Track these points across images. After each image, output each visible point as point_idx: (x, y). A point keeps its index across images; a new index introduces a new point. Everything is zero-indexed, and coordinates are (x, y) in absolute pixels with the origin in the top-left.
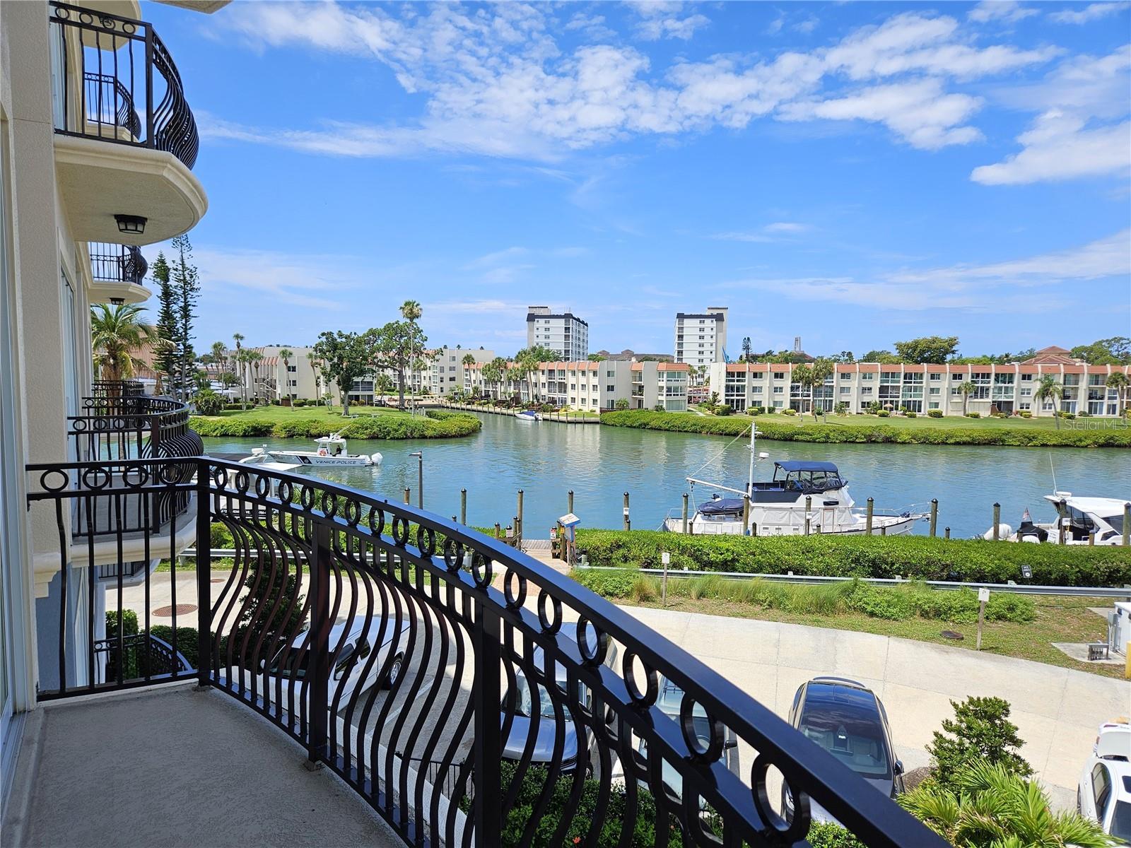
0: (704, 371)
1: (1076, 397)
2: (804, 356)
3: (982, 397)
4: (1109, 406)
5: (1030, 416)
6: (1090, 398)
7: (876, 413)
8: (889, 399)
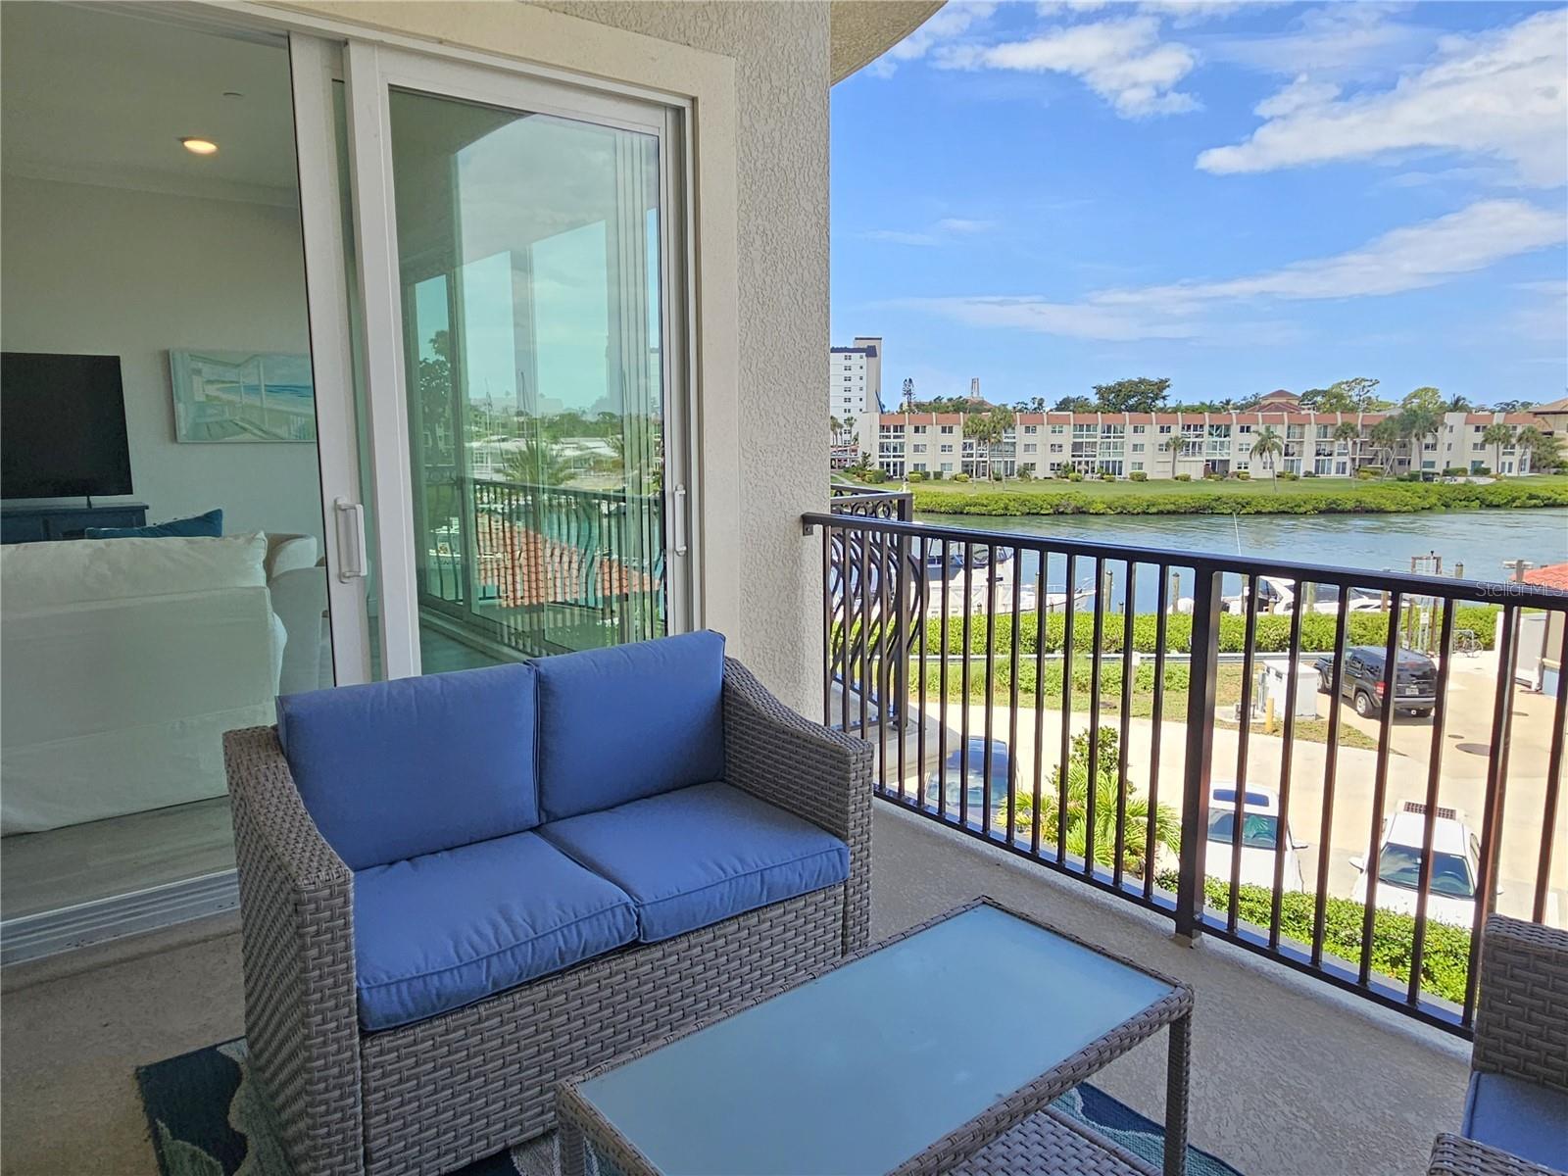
0: (851, 425)
1: (1301, 454)
2: (982, 403)
3: (1194, 454)
4: (1338, 463)
5: (1248, 478)
6: (1318, 454)
7: (1067, 478)
8: (1083, 459)
